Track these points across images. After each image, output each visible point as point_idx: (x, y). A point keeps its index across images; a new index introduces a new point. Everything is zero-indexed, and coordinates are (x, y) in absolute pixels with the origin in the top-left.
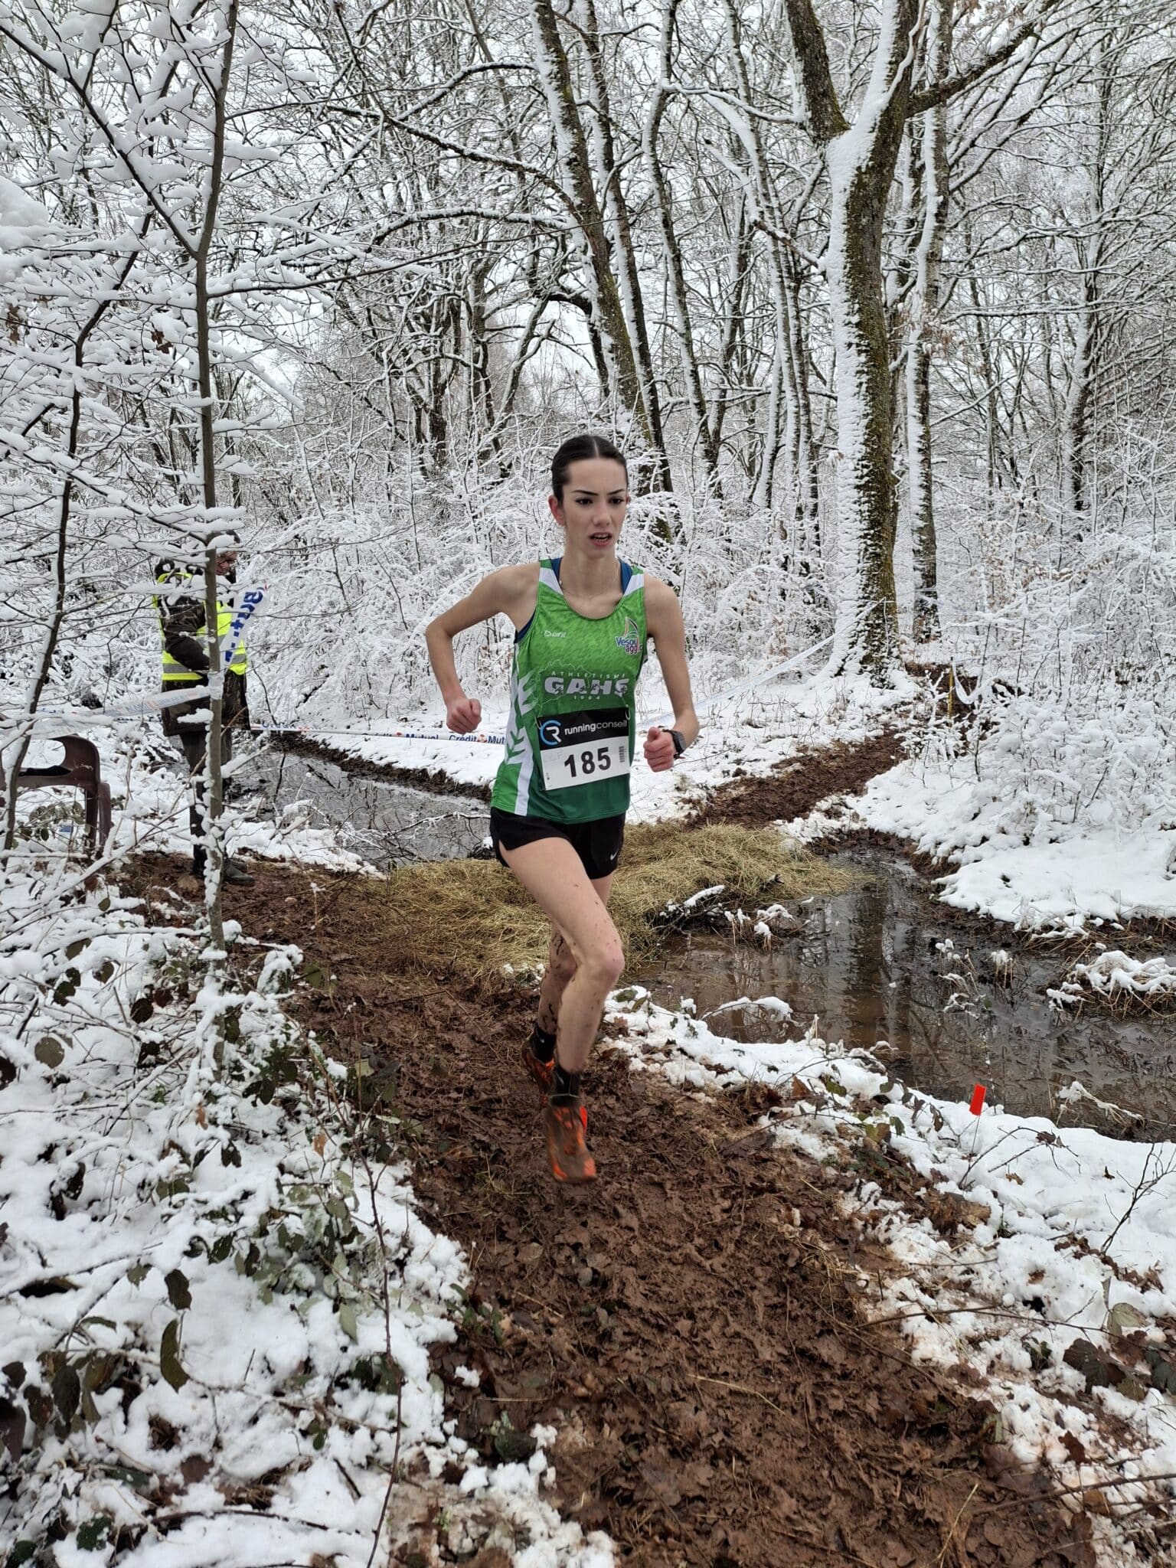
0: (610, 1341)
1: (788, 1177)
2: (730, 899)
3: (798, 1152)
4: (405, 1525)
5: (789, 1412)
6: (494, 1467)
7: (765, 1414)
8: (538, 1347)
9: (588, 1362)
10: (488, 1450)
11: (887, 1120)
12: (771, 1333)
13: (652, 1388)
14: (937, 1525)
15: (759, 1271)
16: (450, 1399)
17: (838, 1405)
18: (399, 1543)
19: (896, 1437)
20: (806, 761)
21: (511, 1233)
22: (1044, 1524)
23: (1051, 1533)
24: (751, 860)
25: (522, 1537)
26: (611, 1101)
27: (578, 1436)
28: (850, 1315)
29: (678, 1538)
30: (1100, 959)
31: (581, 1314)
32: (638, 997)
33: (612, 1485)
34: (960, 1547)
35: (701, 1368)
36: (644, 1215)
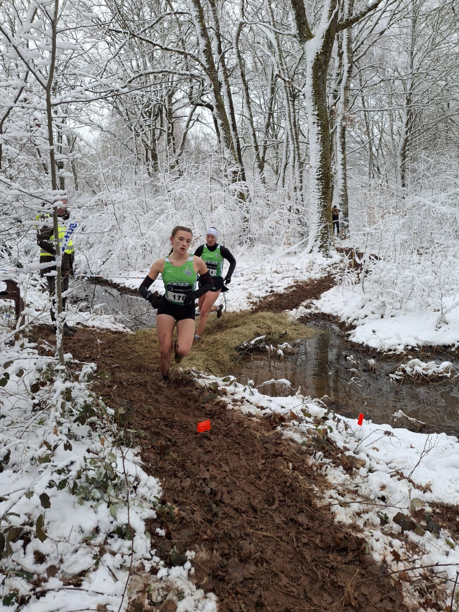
0: (217, 517)
1: (287, 450)
2: (268, 341)
3: (292, 440)
4: (135, 591)
5: (286, 543)
6: (170, 568)
7: (277, 545)
8: (189, 520)
9: (208, 525)
10: (168, 561)
11: (326, 427)
12: (280, 512)
13: (233, 535)
14: (343, 587)
15: (275, 488)
16: (154, 541)
17: (305, 540)
18: (133, 599)
19: (327, 553)
20: (298, 286)
21: (180, 474)
22: (384, 586)
23: (386, 589)
24: (276, 326)
25: (181, 595)
26: (219, 421)
27: (204, 555)
28: (311, 505)
29: (242, 595)
30: (410, 362)
31: (206, 506)
32: (231, 380)
33: (216, 574)
34: (351, 596)
35: (252, 527)
36: (231, 466)
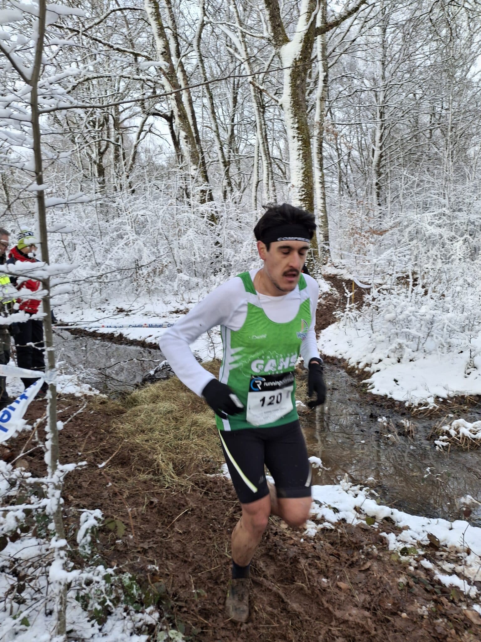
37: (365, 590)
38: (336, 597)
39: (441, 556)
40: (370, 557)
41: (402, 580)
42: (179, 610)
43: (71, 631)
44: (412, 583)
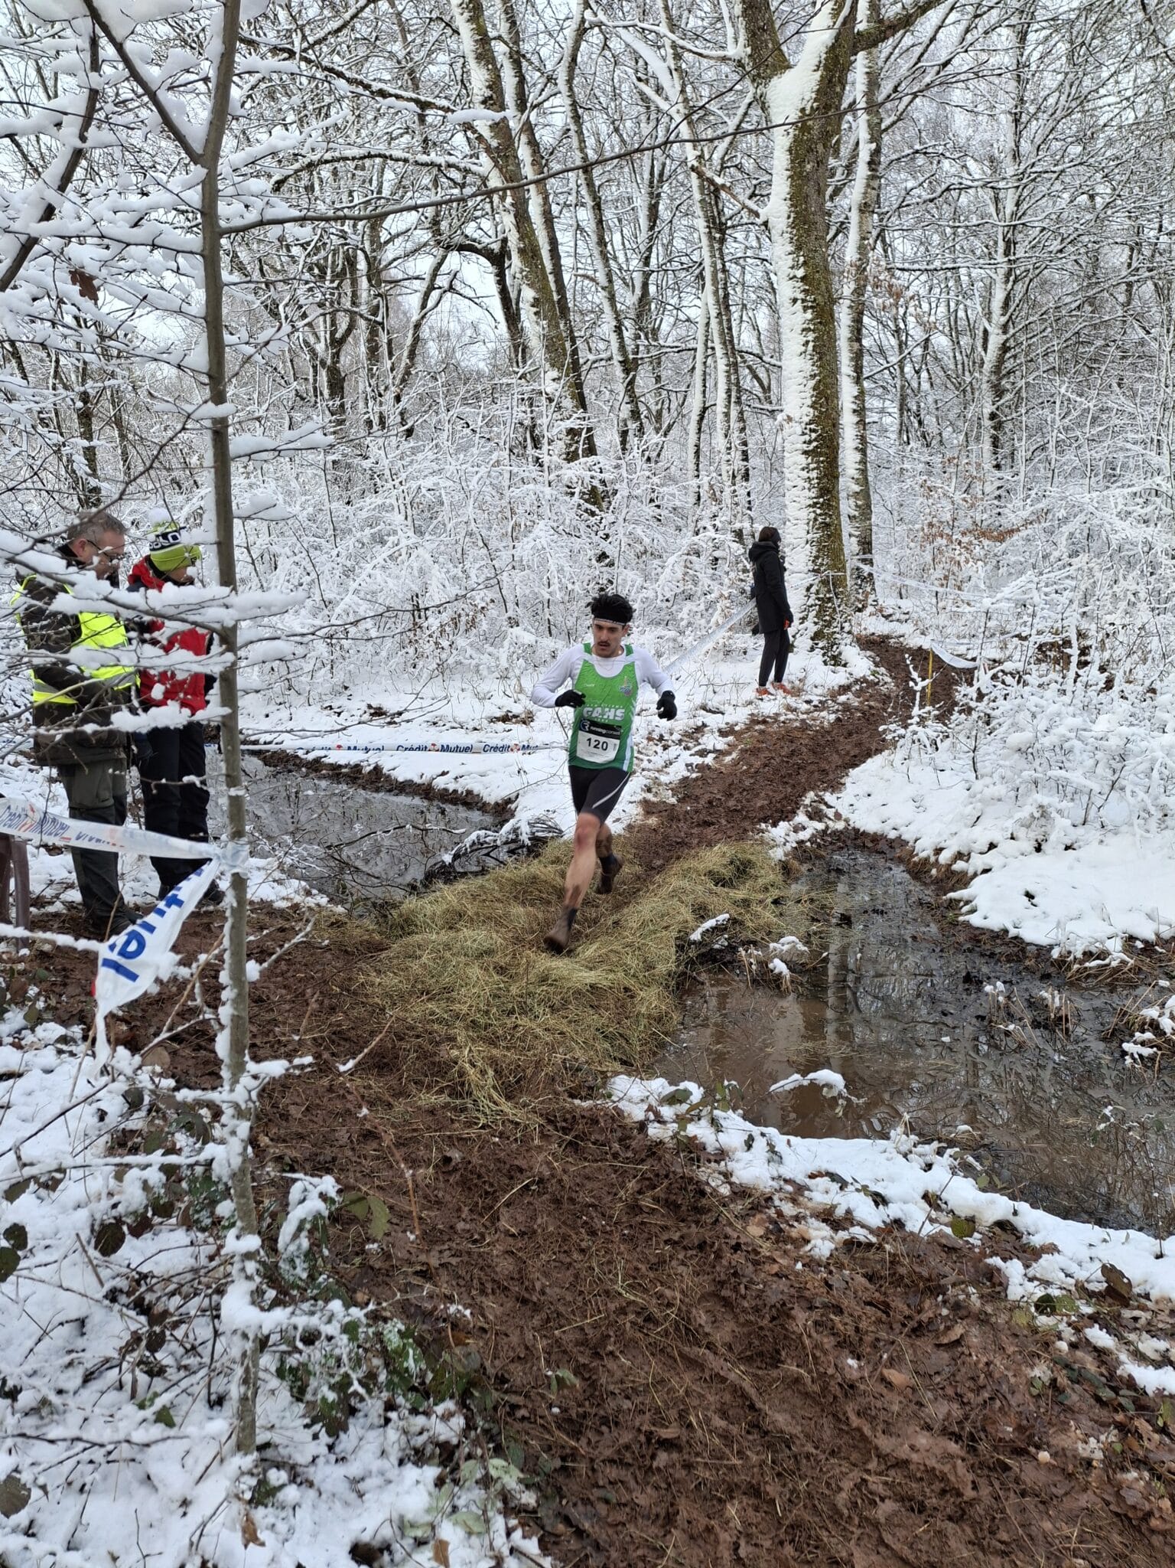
32: (693, 1098)
37: (950, 1391)
38: (879, 1404)
39: (1136, 1319)
40: (964, 1313)
41: (1041, 1372)
42: (509, 1414)
43: (266, 1446)
44: (1063, 1381)
